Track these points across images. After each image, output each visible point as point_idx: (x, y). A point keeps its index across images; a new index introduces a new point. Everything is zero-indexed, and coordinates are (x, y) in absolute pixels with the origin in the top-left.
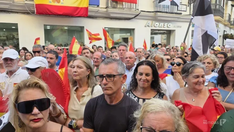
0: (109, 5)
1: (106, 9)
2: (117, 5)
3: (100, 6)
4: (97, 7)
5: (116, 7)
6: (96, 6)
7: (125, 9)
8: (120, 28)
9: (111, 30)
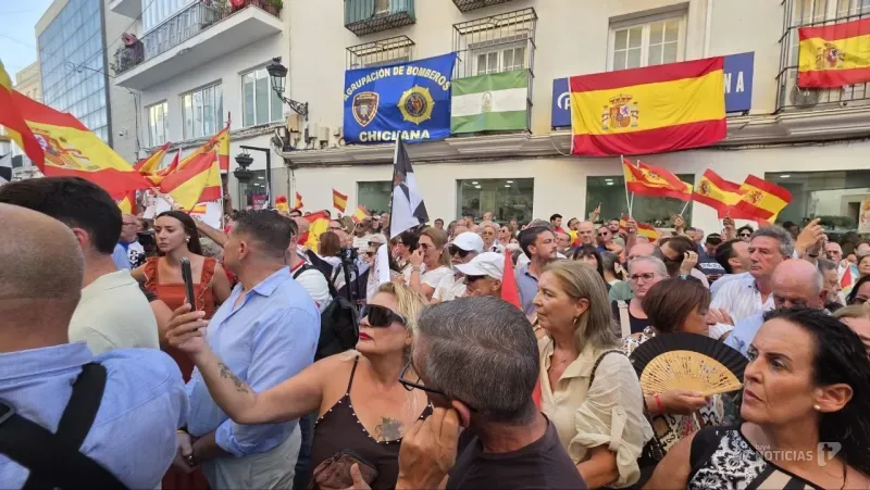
0: (788, 102)
1: (774, 117)
2: (817, 98)
3: (752, 112)
4: (743, 115)
5: (813, 102)
6: (741, 113)
7: (850, 104)
8: (847, 171)
9: (810, 178)
